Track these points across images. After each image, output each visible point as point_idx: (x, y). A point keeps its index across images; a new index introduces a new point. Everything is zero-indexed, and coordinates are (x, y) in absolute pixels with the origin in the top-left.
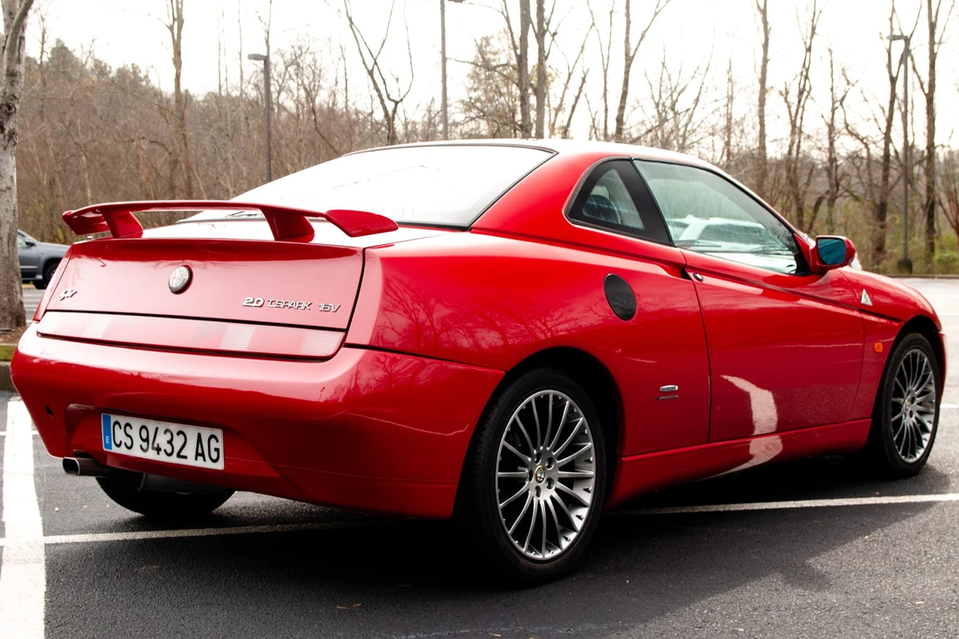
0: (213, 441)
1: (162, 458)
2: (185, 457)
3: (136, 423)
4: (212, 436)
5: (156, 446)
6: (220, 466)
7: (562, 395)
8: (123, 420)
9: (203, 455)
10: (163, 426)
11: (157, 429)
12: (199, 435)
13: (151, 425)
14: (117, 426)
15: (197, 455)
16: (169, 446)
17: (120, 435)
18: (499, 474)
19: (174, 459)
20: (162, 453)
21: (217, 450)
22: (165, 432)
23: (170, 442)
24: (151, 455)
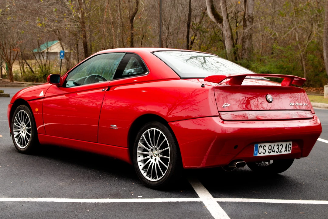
0: (290, 145)
1: (276, 154)
2: (282, 152)
3: (267, 145)
4: (290, 144)
5: (273, 150)
6: (290, 152)
8: (263, 145)
9: (286, 150)
10: (276, 144)
11: (274, 145)
12: (286, 144)
13: (272, 144)
14: (261, 147)
15: (285, 150)
16: (278, 150)
17: (261, 150)
19: (279, 153)
20: (275, 152)
21: (290, 148)
22: (277, 146)
23: (278, 148)
24: (272, 154)
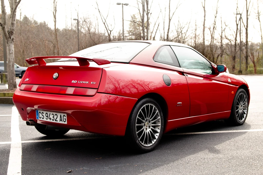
0: (64, 117)
1: (51, 121)
2: (57, 121)
3: (45, 112)
5: (50, 118)
6: (66, 123)
7: (152, 105)
8: (42, 112)
9: (62, 120)
11: (50, 114)
12: (61, 115)
13: (49, 113)
14: (40, 113)
15: (60, 120)
17: (41, 115)
18: (136, 125)
19: (54, 121)
21: (65, 119)
22: (52, 115)
23: (53, 117)
24: (49, 120)
